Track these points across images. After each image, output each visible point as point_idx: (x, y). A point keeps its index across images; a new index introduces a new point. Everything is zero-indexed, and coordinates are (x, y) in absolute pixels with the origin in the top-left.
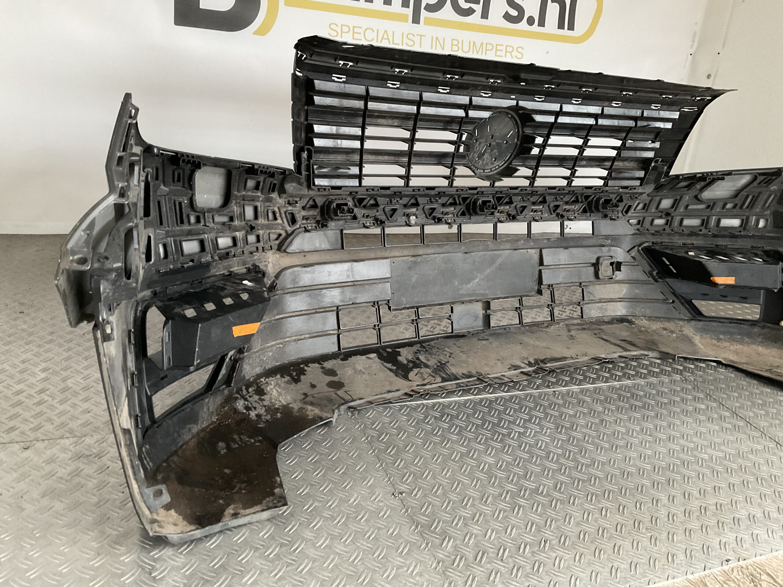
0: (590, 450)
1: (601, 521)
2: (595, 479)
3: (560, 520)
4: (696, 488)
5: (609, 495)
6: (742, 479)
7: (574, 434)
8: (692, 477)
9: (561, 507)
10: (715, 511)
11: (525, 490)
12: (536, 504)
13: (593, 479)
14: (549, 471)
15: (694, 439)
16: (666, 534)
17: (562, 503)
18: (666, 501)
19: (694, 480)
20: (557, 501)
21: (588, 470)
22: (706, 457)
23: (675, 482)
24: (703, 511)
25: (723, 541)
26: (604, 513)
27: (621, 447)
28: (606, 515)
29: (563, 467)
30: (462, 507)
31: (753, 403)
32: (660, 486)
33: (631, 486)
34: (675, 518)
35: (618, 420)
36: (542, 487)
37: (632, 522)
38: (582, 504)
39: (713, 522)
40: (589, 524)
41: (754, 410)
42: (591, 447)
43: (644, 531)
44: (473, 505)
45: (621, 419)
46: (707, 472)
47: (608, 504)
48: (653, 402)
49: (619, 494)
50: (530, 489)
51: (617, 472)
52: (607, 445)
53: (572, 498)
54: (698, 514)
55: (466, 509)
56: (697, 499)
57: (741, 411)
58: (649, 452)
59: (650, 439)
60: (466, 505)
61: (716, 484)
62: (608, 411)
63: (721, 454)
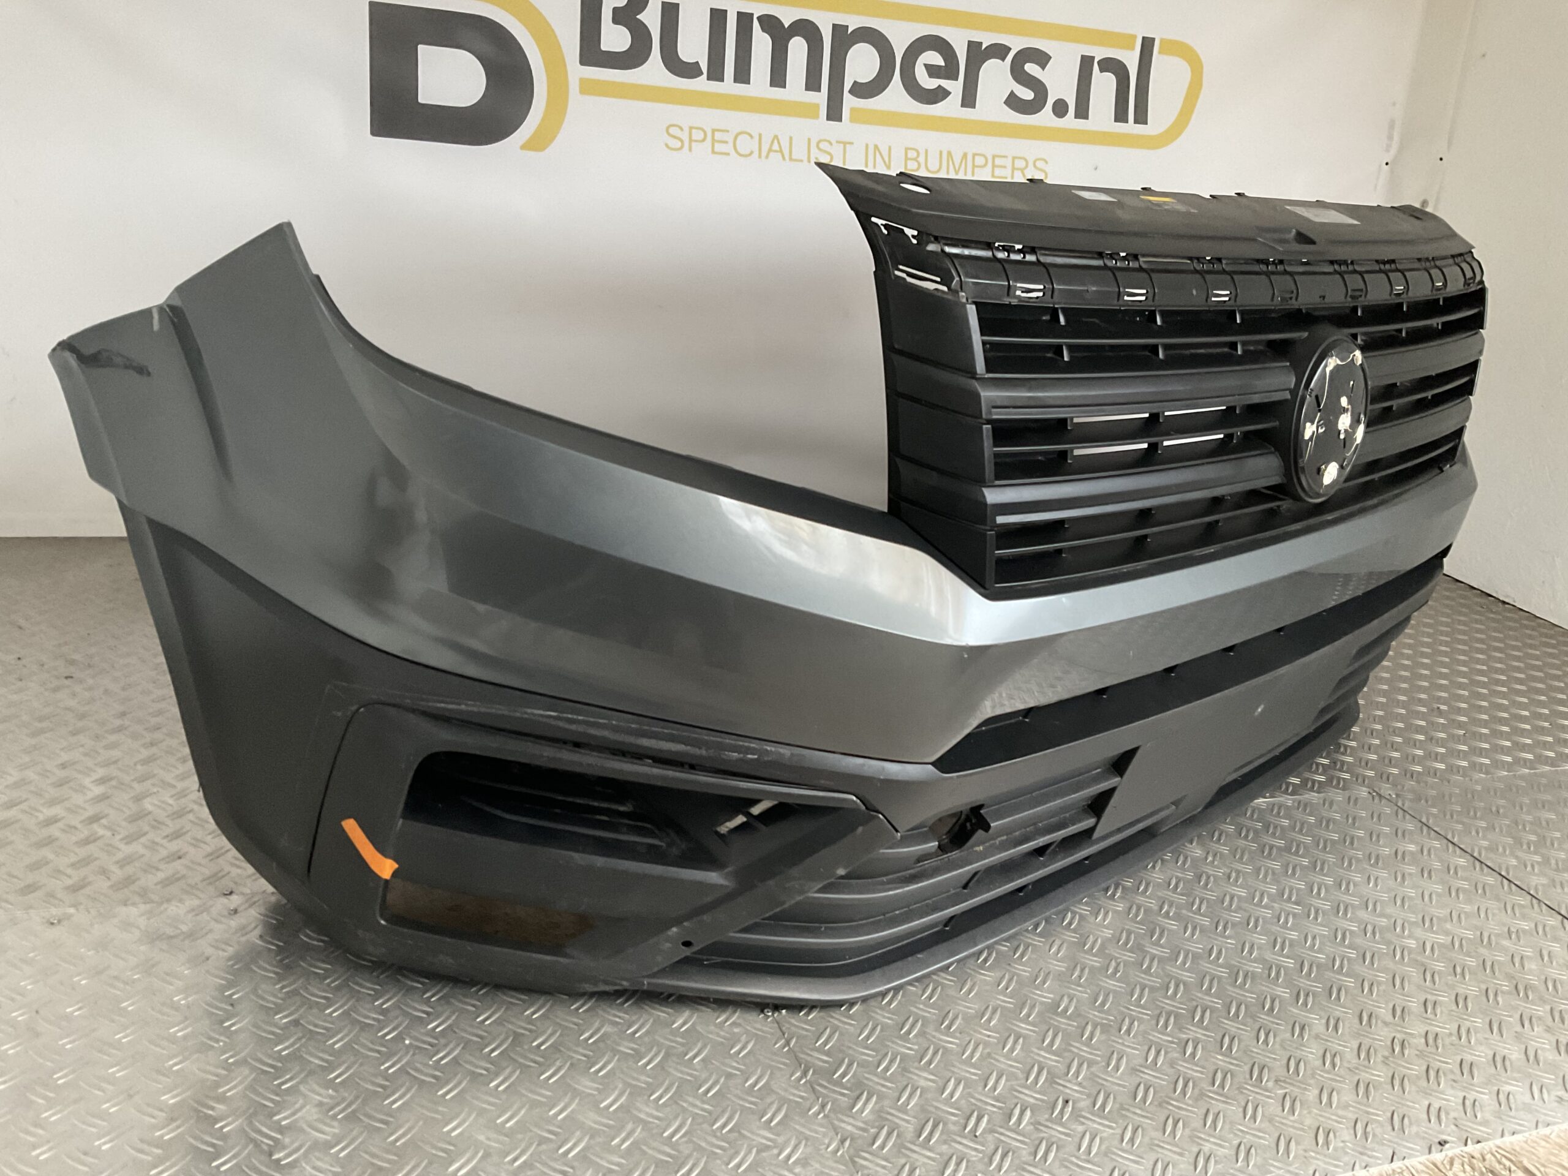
0: (1169, 930)
1: (1184, 1067)
2: (1177, 986)
3: (1097, 1063)
4: (1387, 1003)
5: (1202, 1016)
6: (1484, 987)
7: (1140, 899)
8: (1379, 983)
9: (1104, 1037)
10: (1422, 1046)
11: (1033, 1007)
12: (1050, 1033)
13: (1172, 986)
14: (1082, 970)
15: (1389, 910)
16: (1316, 1092)
17: (1106, 1029)
18: (1322, 1029)
19: (1383, 987)
20: (1095, 1027)
21: (1163, 969)
22: (1412, 943)
23: (1343, 993)
24: (1397, 1049)
25: (1436, 1105)
26: (1189, 1051)
27: (1234, 925)
28: (1193, 1055)
29: (1113, 964)
30: (901, 1038)
31: (1518, 842)
32: (1310, 999)
33: (1251, 998)
34: (1337, 1060)
35: (1234, 874)
36: (1066, 1000)
37: (1247, 1068)
38: (1145, 1032)
39: (1417, 1069)
40: (1156, 1070)
41: (1520, 854)
42: (1173, 925)
43: (1270, 1084)
44: (922, 1034)
45: (1238, 872)
46: (1413, 972)
47: (1200, 1034)
48: (1308, 840)
49: (1224, 1014)
50: (1042, 1003)
51: (1223, 972)
52: (1206, 922)
53: (1127, 1021)
54: (1386, 1054)
55: (908, 1041)
56: (1386, 1024)
57: (1492, 855)
58: (1294, 935)
59: (1298, 909)
60: (909, 1032)
61: (1429, 997)
62: (1215, 855)
63: (1442, 939)
